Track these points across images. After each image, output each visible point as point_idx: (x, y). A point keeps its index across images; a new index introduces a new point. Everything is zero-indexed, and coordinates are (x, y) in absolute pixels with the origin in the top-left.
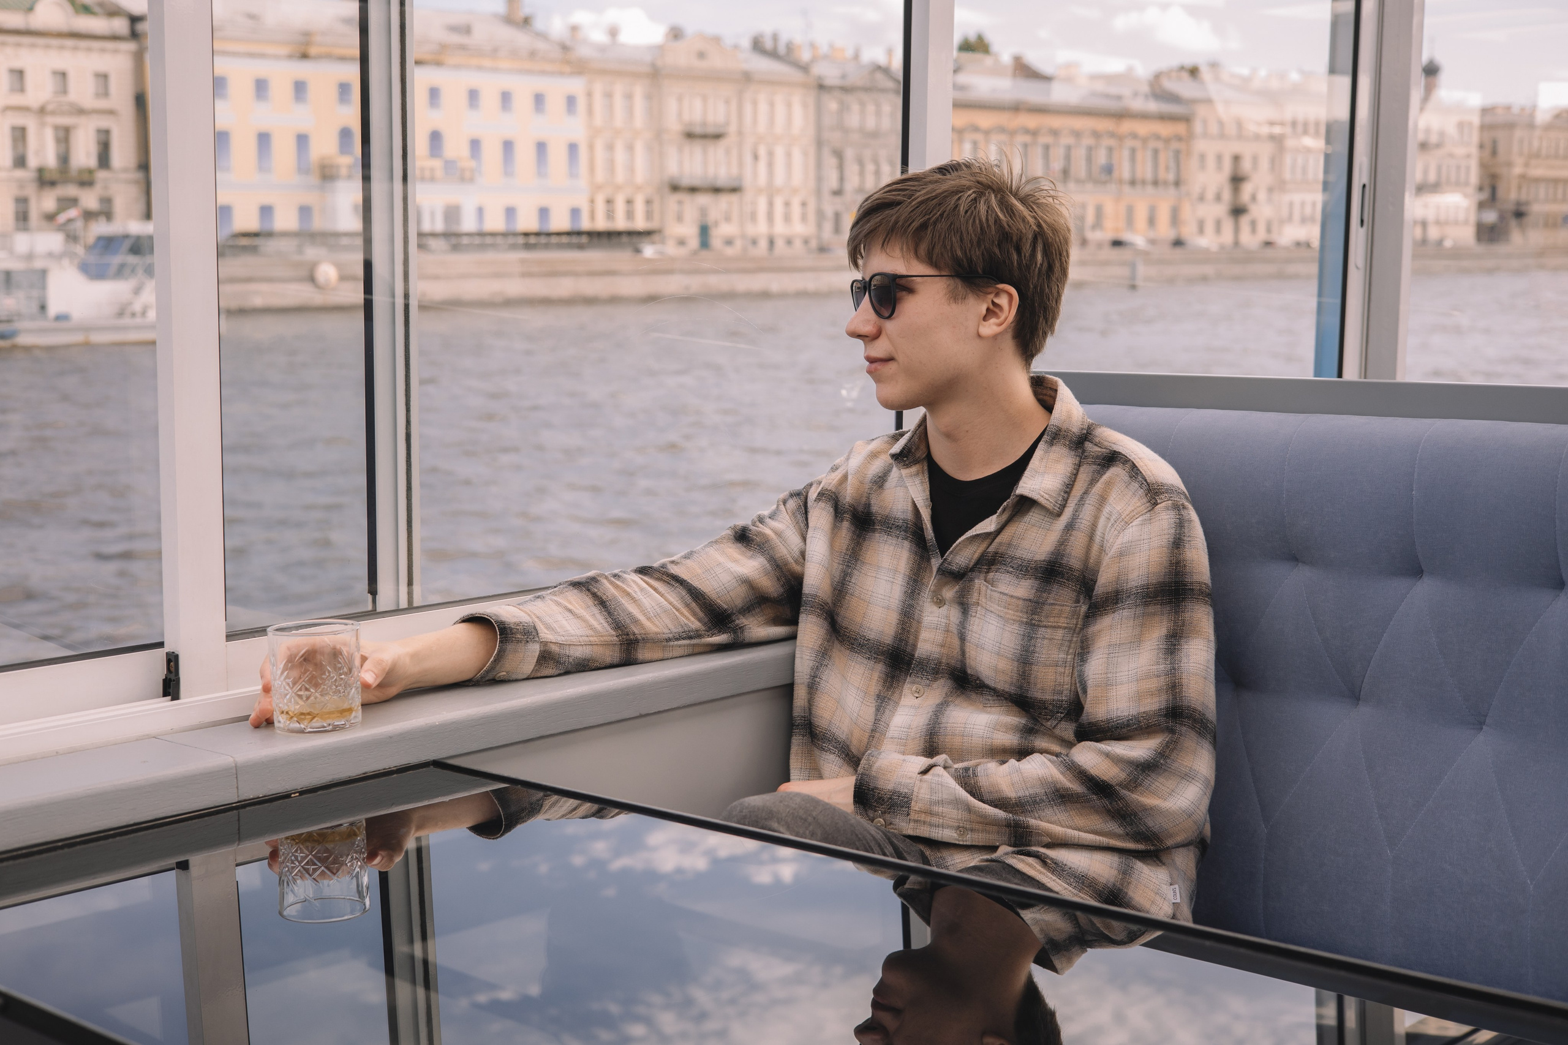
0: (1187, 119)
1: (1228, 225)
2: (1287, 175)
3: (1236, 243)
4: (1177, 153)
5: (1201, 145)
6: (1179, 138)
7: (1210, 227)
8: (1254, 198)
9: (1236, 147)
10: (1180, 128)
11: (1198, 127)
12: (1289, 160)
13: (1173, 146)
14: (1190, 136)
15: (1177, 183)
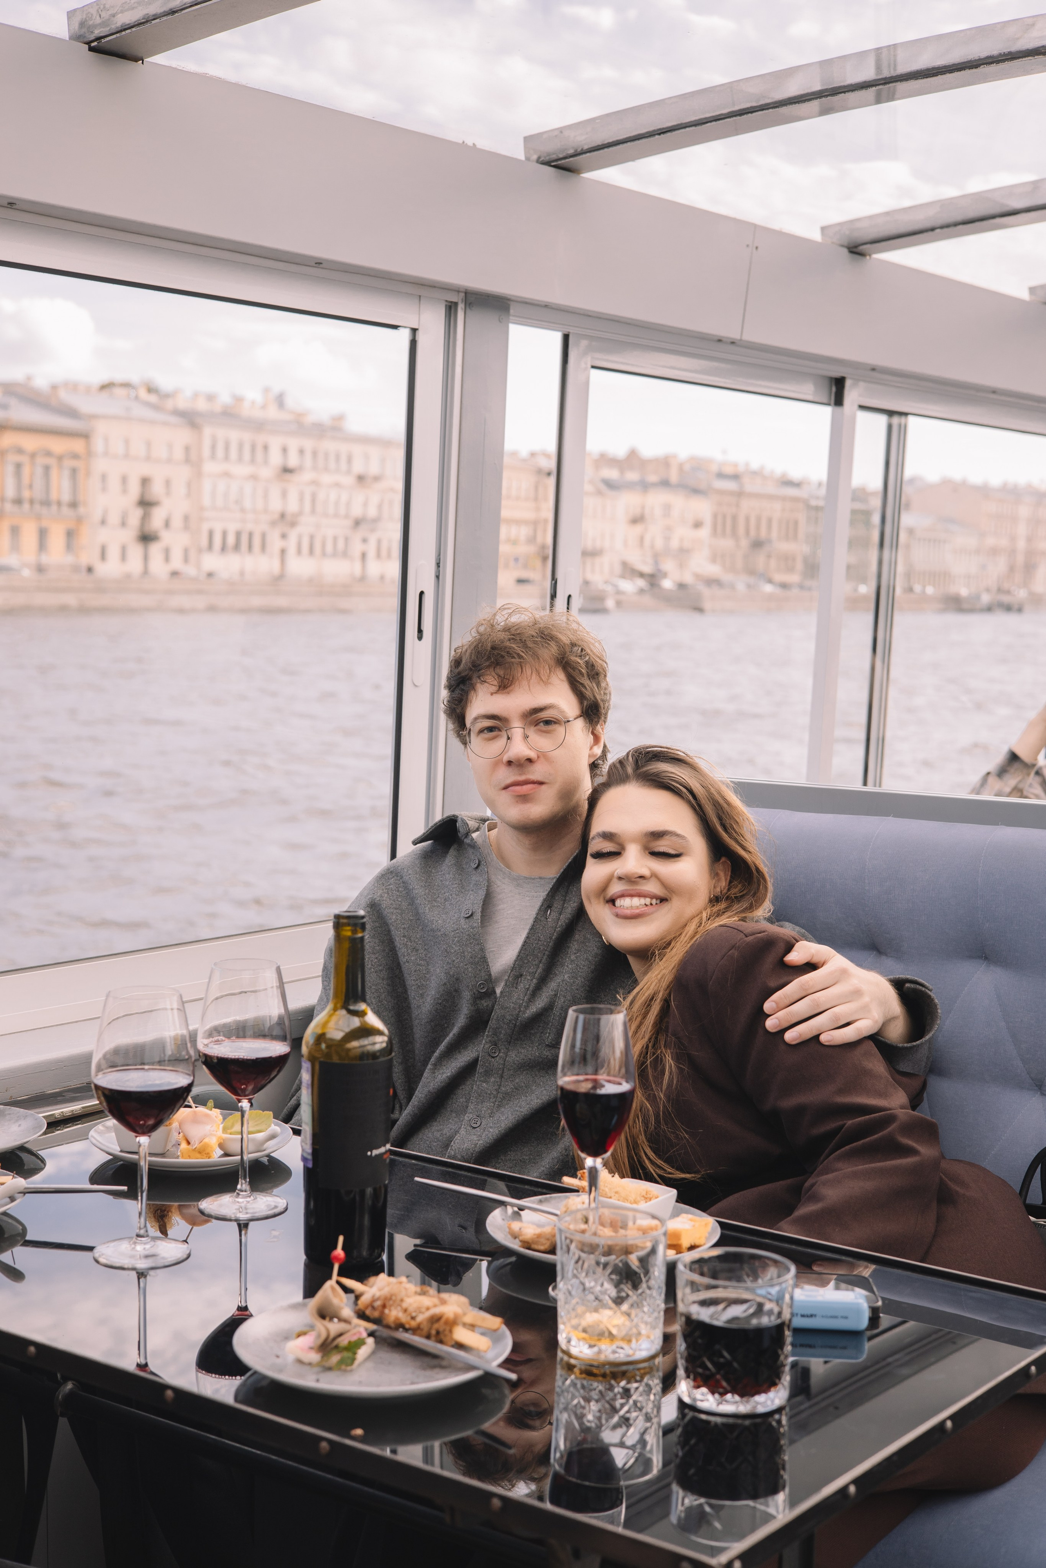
0: (85, 436)
1: (136, 551)
2: (207, 501)
3: (146, 572)
4: (74, 471)
5: (100, 465)
6: (75, 456)
7: (114, 553)
8: (167, 524)
9: (146, 470)
10: (78, 446)
11: (98, 445)
12: (207, 485)
13: (68, 463)
14: (89, 453)
15: (74, 505)
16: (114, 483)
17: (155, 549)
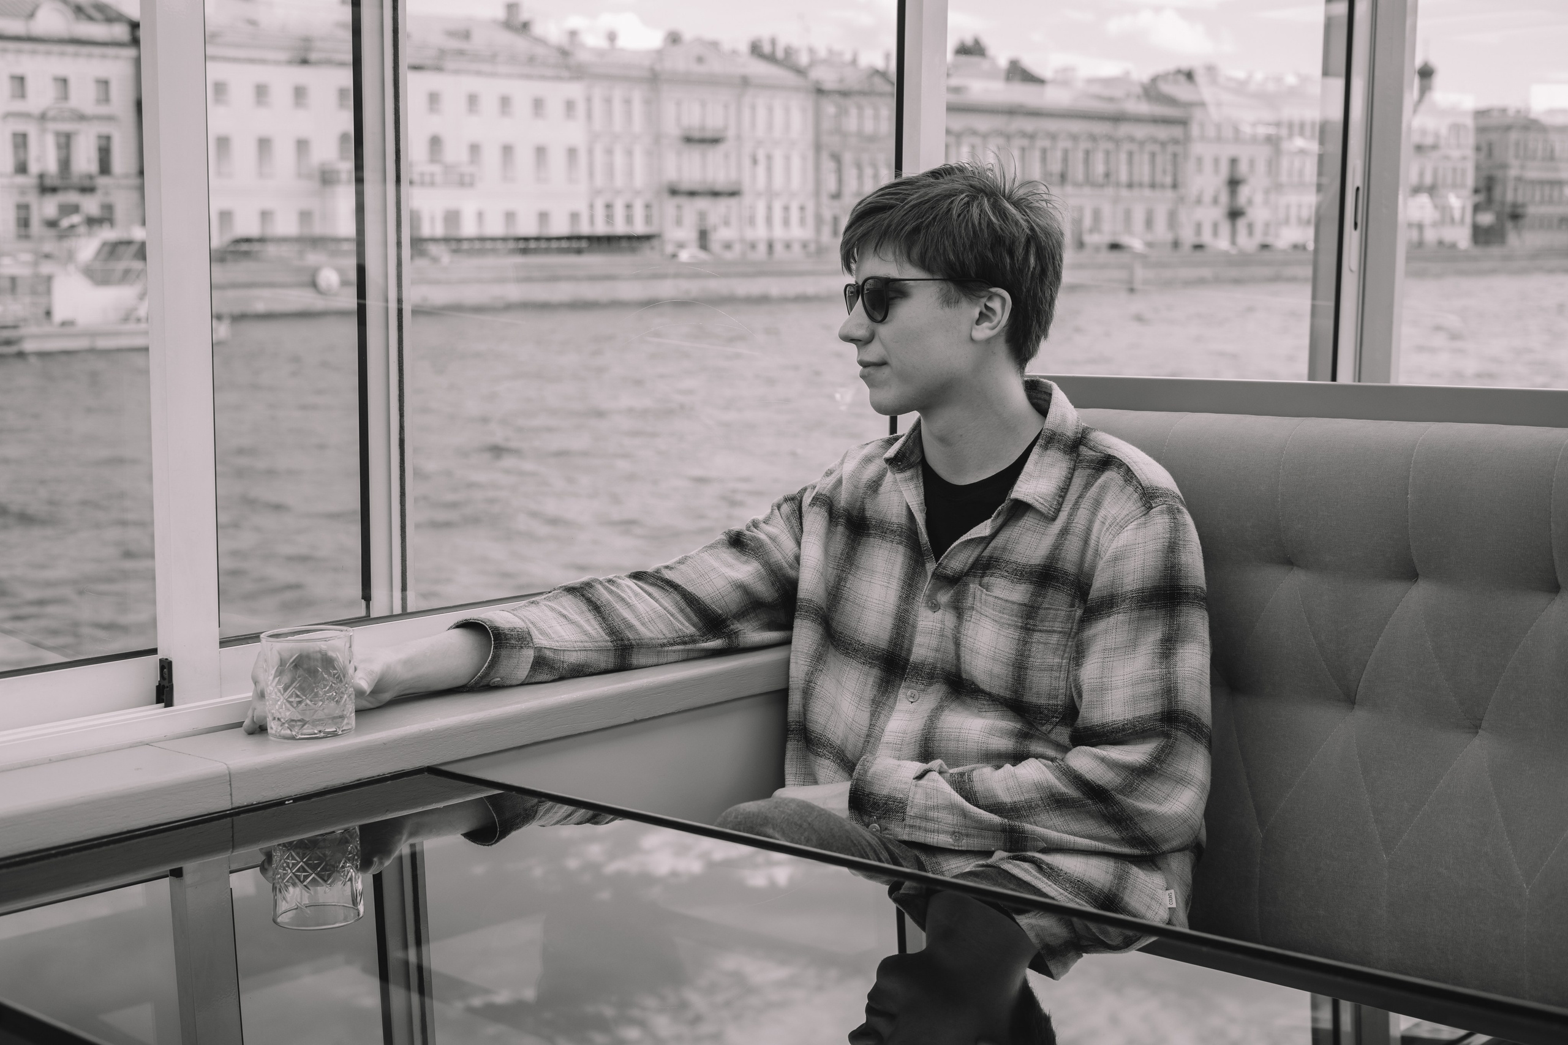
1: (1225, 228)
2: (1284, 178)
3: (1233, 246)
4: (1174, 156)
5: (1197, 148)
6: (1176, 141)
7: (1207, 230)
8: (1250, 201)
9: (1233, 150)
11: (1195, 130)
12: (1285, 163)
13: (1171, 149)
14: (1187, 139)
15: (1175, 186)
16: (1208, 166)
17: (1241, 223)
